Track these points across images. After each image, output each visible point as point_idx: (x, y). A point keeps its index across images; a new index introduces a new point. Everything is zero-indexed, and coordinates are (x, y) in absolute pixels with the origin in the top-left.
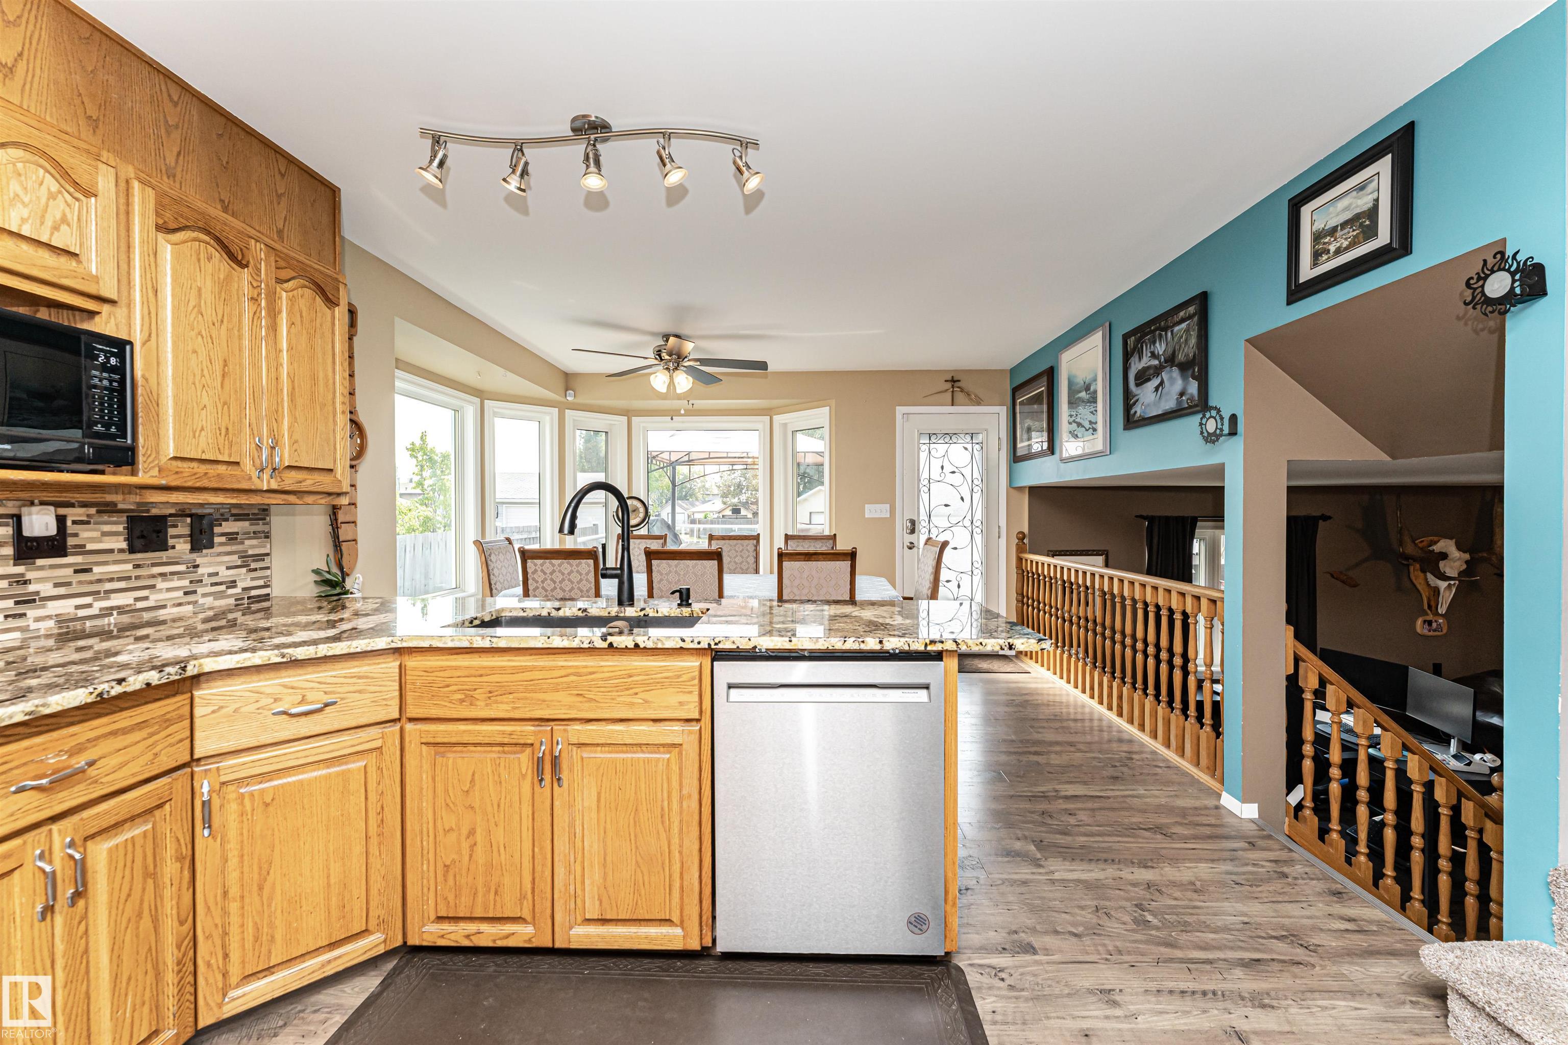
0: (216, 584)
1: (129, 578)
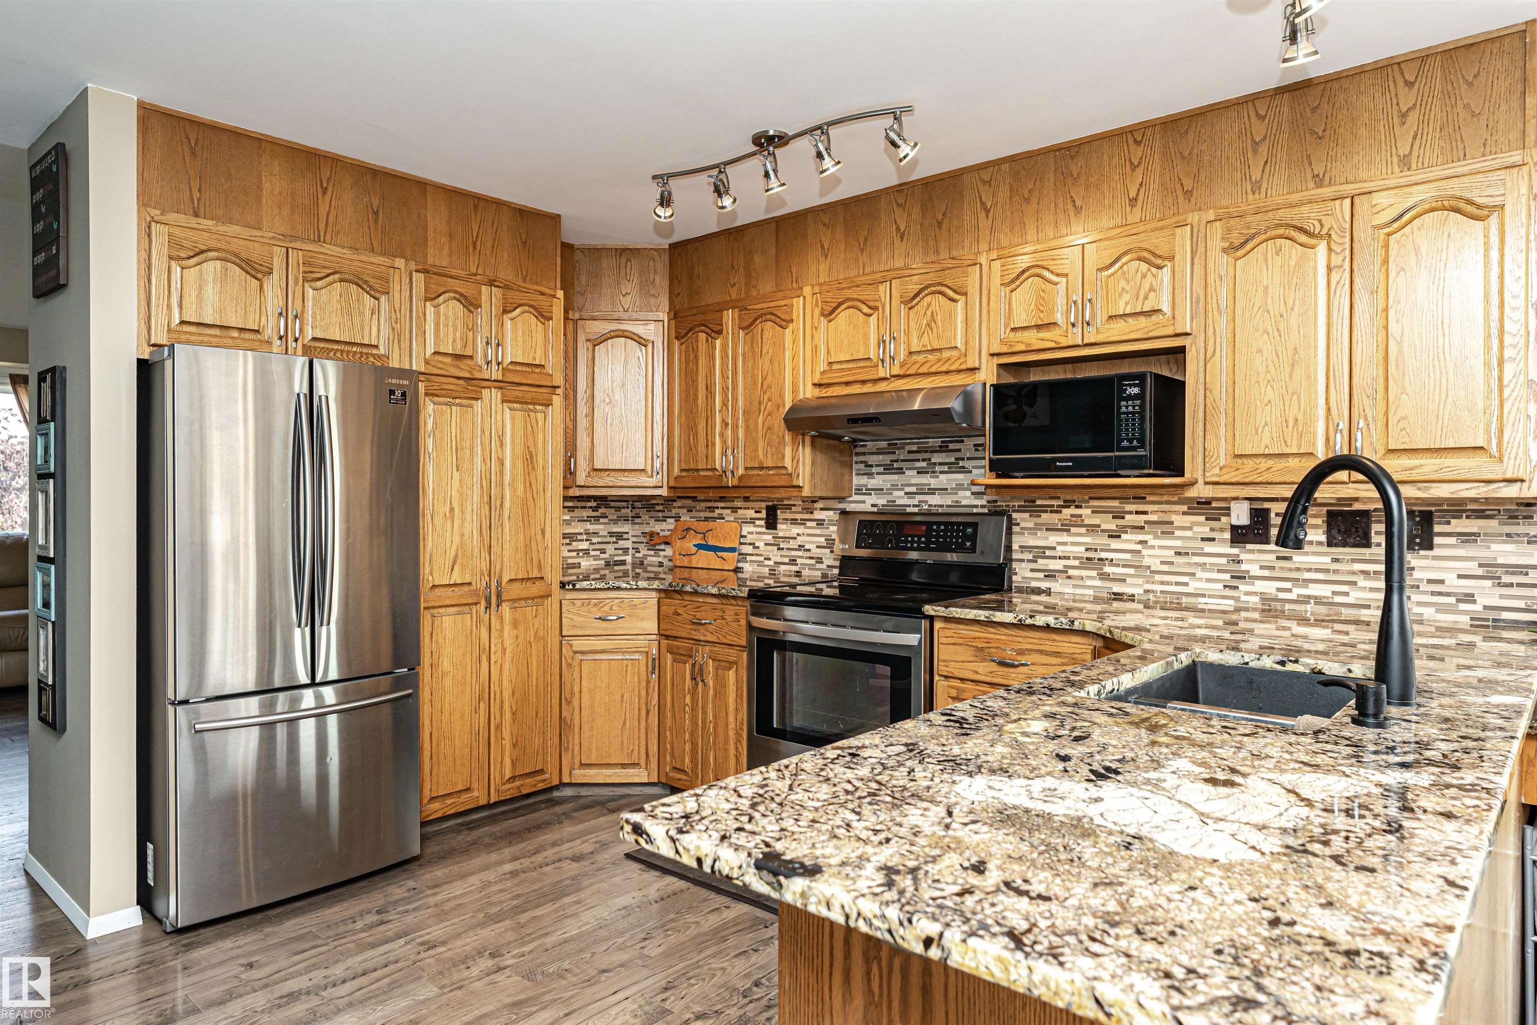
0: (1440, 594)
1: (1327, 571)
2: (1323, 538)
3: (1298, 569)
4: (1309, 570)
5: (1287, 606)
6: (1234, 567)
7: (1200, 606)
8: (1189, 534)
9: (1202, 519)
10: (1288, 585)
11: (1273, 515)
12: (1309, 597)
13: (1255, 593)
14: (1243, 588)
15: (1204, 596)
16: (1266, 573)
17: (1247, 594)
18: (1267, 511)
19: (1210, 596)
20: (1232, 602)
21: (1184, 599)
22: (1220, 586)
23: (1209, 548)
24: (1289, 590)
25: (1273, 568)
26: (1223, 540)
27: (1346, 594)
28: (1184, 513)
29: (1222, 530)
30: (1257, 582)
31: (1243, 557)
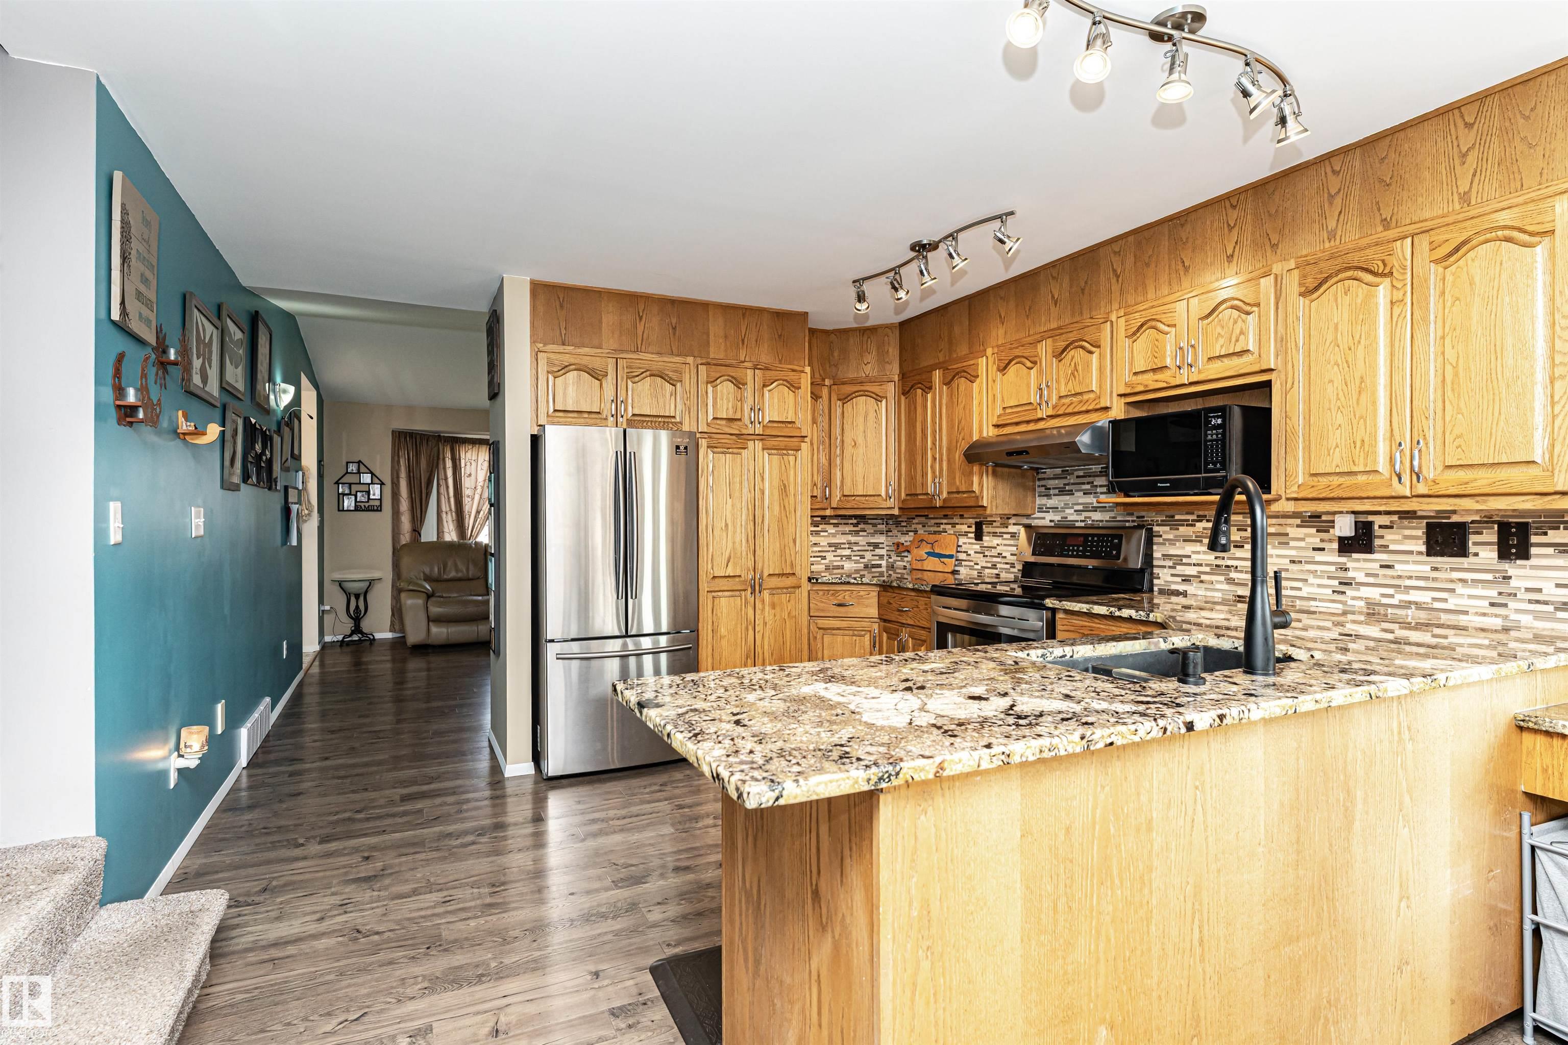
0: (1537, 602)
1: (1427, 578)
2: (1423, 548)
3: (1400, 577)
4: (1410, 578)
5: (1390, 611)
6: (1342, 574)
7: (1312, 609)
8: (1302, 544)
9: (1314, 530)
10: (1390, 591)
11: (1376, 527)
12: (1410, 602)
13: (1361, 598)
14: (1350, 592)
15: (1315, 599)
16: (1371, 580)
17: (1353, 598)
18: (1371, 524)
19: (1320, 600)
20: (1340, 606)
21: (1298, 602)
22: (1330, 591)
23: (1319, 557)
24: (1392, 596)
25: (1376, 575)
26: (1332, 550)
27: (1446, 600)
28: (1298, 526)
29: (1330, 541)
30: (1362, 588)
31: (1350, 565)
